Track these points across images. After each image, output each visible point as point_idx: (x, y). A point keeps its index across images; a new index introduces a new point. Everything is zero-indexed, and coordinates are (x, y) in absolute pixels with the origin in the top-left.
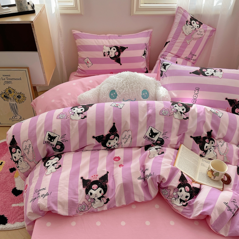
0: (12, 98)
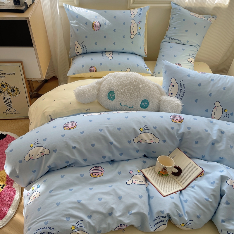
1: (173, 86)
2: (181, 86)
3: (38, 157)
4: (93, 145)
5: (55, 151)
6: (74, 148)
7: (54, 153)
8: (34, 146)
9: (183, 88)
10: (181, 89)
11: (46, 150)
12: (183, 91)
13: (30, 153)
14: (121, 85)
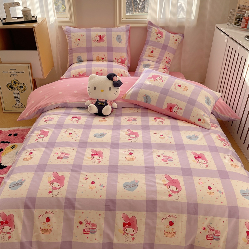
0: (16, 88)
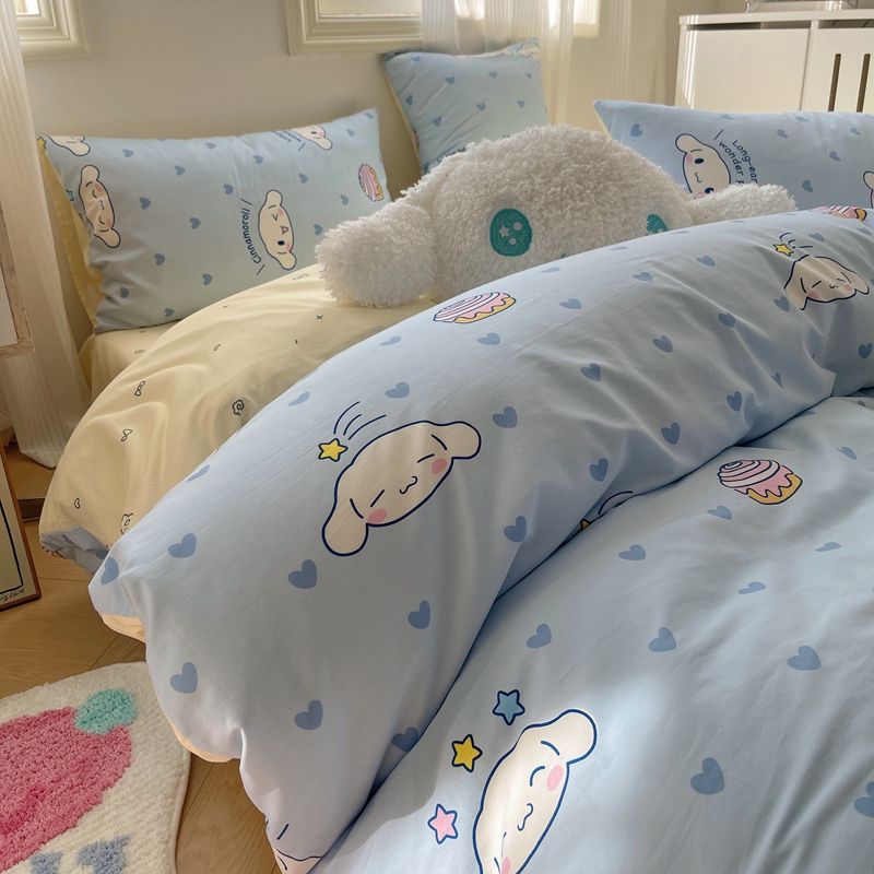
1: (699, 161)
2: (728, 151)
3: (417, 494)
4: (664, 345)
5: (506, 418)
6: (595, 371)
7: (508, 431)
8: (353, 445)
9: (739, 156)
10: (736, 162)
11: (446, 434)
12: (745, 166)
13: (348, 488)
14: (537, 170)
